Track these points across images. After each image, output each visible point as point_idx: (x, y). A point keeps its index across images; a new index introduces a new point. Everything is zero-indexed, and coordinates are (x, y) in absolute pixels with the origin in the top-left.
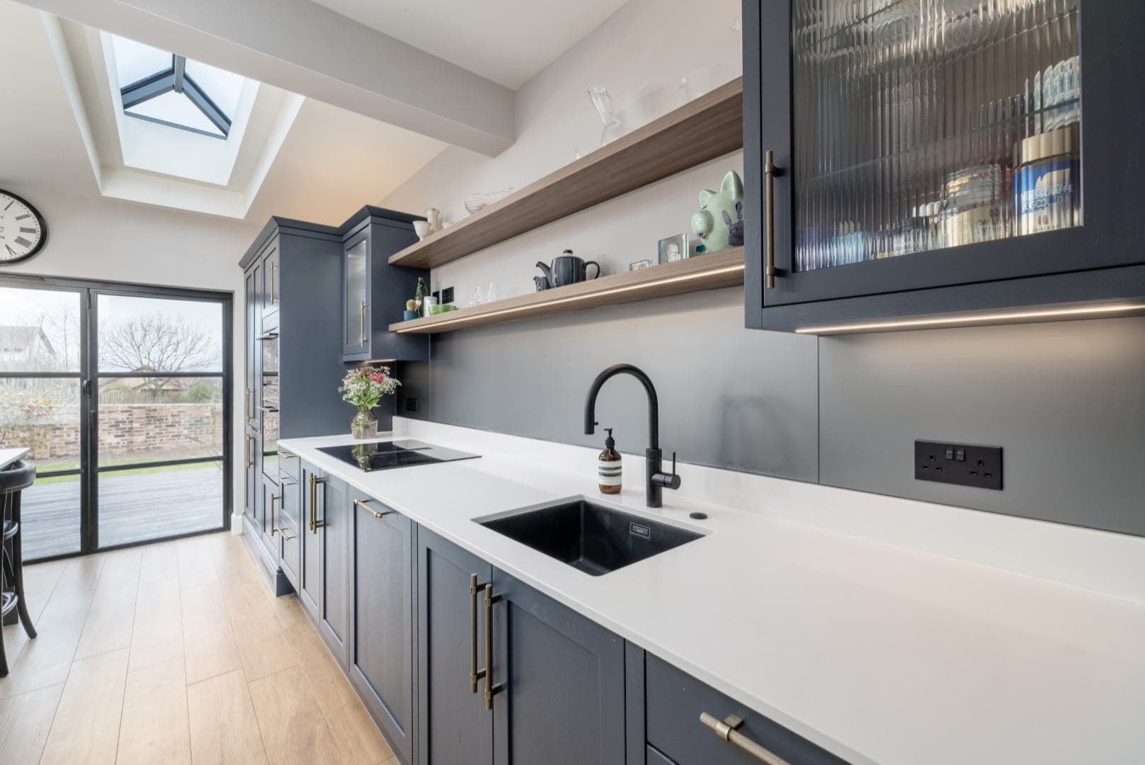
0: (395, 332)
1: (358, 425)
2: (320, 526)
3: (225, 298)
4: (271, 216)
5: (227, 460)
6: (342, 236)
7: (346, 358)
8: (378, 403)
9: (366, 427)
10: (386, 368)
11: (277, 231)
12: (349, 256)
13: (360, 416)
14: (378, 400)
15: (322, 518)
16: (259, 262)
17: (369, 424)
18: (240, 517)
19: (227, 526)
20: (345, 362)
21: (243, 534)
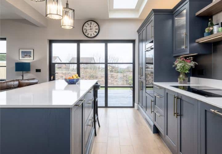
0: (198, 42)
1: (181, 79)
2: (179, 115)
3: (133, 41)
4: (151, 10)
5: (134, 88)
6: (173, 12)
7: (174, 55)
8: (188, 71)
9: (184, 80)
10: (192, 58)
11: (153, 14)
12: (176, 19)
13: (181, 76)
14: (189, 70)
15: (179, 112)
16: (144, 28)
17: (185, 79)
18: (137, 104)
19: (133, 107)
20: (174, 57)
21: (138, 110)
